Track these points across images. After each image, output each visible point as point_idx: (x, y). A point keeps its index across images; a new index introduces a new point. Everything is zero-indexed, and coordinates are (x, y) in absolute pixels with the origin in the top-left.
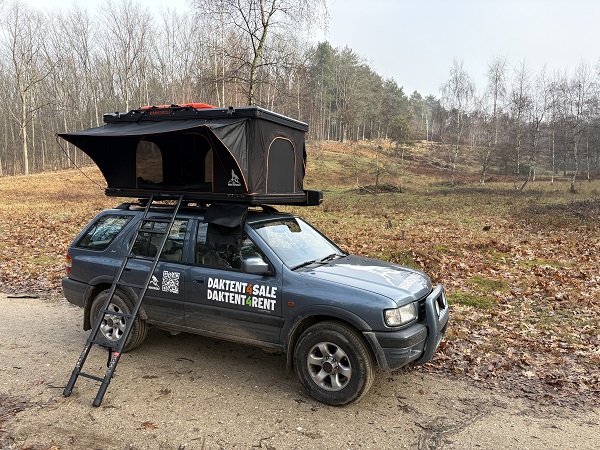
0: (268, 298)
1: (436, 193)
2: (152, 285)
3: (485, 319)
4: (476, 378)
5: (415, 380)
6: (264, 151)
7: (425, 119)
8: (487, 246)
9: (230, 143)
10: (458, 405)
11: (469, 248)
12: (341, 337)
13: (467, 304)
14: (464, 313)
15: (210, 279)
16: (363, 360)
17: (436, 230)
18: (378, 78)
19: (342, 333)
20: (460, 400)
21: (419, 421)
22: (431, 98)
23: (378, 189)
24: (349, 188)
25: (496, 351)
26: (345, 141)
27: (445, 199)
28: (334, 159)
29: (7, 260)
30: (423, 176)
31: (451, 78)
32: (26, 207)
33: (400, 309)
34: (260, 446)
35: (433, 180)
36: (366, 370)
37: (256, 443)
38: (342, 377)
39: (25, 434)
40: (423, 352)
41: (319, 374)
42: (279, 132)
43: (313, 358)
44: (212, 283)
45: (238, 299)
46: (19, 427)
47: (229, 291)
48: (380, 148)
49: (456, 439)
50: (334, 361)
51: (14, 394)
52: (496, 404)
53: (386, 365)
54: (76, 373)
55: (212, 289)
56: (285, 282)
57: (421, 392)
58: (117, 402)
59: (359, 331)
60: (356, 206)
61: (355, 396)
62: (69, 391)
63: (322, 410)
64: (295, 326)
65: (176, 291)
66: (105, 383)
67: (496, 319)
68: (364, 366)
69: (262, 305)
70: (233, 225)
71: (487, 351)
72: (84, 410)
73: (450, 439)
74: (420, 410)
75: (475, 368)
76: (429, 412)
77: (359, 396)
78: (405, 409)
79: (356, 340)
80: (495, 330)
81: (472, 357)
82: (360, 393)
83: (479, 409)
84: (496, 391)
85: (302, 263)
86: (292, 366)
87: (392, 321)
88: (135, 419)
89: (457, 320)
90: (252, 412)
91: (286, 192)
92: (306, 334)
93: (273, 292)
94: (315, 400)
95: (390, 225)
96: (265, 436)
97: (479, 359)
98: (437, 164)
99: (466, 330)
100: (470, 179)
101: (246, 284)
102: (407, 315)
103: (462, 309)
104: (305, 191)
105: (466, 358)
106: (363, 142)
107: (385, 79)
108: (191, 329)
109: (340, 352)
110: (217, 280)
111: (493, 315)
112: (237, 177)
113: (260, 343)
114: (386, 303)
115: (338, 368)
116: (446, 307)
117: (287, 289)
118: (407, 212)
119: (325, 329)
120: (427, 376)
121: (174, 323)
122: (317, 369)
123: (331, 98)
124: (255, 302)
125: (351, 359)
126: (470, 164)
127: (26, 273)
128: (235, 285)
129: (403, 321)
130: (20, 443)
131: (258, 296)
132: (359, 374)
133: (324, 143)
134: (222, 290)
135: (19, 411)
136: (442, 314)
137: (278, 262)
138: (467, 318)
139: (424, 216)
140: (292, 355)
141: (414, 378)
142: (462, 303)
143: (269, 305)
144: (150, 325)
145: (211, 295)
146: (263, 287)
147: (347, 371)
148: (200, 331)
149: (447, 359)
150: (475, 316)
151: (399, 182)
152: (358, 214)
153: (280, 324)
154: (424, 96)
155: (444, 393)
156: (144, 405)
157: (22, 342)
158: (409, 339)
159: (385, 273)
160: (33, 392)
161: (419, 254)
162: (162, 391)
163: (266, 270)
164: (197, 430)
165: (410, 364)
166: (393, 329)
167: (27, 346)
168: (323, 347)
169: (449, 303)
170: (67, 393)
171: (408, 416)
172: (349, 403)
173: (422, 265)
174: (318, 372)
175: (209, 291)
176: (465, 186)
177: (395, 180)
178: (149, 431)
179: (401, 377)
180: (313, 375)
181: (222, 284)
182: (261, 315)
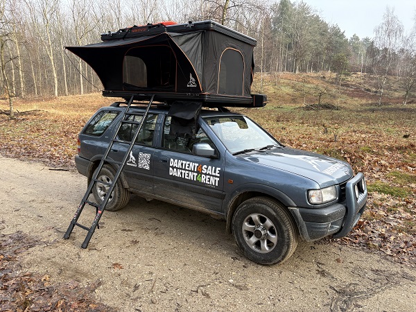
0: (213, 176)
1: (366, 111)
2: (131, 162)
3: (400, 206)
4: (389, 252)
5: (333, 250)
6: (216, 58)
7: (361, 56)
8: (406, 148)
9: (186, 50)
10: (370, 275)
11: (390, 149)
12: (270, 210)
13: (385, 193)
14: (382, 200)
15: (172, 160)
16: (288, 230)
17: (363, 136)
18: (326, 25)
19: (270, 207)
20: (373, 270)
21: (334, 285)
22: (367, 40)
23: (320, 107)
24: (298, 106)
25: (408, 232)
26: (297, 72)
27: (373, 115)
28: (288, 85)
29: (56, 146)
30: (356, 99)
31: (383, 21)
32: (77, 114)
33: (323, 191)
34: (197, 292)
35: (364, 101)
36: (289, 239)
37: (194, 289)
38: (269, 242)
39: (30, 264)
40: (342, 228)
41: (251, 239)
42: (230, 44)
43: (247, 226)
44: (173, 163)
45: (192, 176)
46: (28, 258)
47: (185, 170)
48: (324, 77)
49: (366, 304)
50: (264, 228)
51: (32, 234)
52: (405, 276)
53: (307, 236)
54: (74, 223)
55: (173, 168)
56: (228, 164)
57: (338, 261)
58: (99, 246)
59: (285, 206)
60: (302, 119)
61: (279, 259)
62: (68, 235)
63: (252, 267)
64: (233, 199)
65: (148, 168)
66: (91, 232)
67: (410, 206)
68: (288, 235)
69: (209, 181)
70: (189, 117)
71: (400, 231)
72: (76, 250)
73: (360, 303)
74: (336, 276)
75: (388, 245)
76: (343, 277)
77: (283, 259)
78: (323, 273)
79: (282, 213)
80: (409, 214)
81: (386, 236)
82: (284, 257)
83: (389, 280)
84: (406, 266)
85: (242, 150)
86: (231, 231)
87: (314, 200)
88: (109, 260)
89: (376, 205)
90: (196, 263)
91: (235, 94)
92: (242, 206)
93: (217, 172)
94: (247, 258)
95: (326, 132)
96: (203, 283)
97: (392, 238)
98: (368, 90)
99: (382, 213)
100: (395, 101)
101: (197, 165)
102: (329, 195)
103: (380, 196)
104: (252, 95)
105: (381, 235)
106: (312, 73)
107: (330, 26)
108: (158, 197)
109: (269, 223)
110: (176, 161)
111: (408, 202)
112: (194, 80)
113: (207, 210)
114: (311, 184)
115: (266, 235)
116: (365, 192)
117: (228, 170)
118: (341, 123)
119: (257, 203)
120: (344, 248)
121: (147, 191)
122: (250, 234)
123: (288, 40)
124: (203, 179)
125: (277, 229)
126: (395, 90)
127: (65, 155)
128: (189, 164)
129: (325, 200)
130: (25, 270)
131: (206, 174)
132: (283, 241)
133: (281, 74)
134: (180, 169)
135: (31, 247)
136: (361, 197)
137: (222, 148)
138: (384, 204)
139: (354, 126)
140: (231, 222)
141: (333, 248)
142: (380, 192)
143: (214, 181)
144: (131, 193)
145: (172, 172)
146: (210, 167)
147: (274, 238)
148: (164, 198)
149: (363, 236)
150: (391, 202)
151: (337, 102)
152: (303, 123)
153: (222, 197)
154: (361, 39)
155: (359, 263)
156: (118, 250)
157: (49, 199)
158: (329, 216)
159: (313, 161)
160: (46, 234)
161: (346, 152)
162: (133, 241)
163: (212, 154)
164: (151, 273)
165: (329, 236)
166: (315, 206)
167: (52, 202)
168: (255, 217)
169: (369, 190)
170: (66, 237)
171: (325, 280)
172: (274, 264)
173: (349, 160)
174: (250, 237)
175: (171, 169)
176: (390, 106)
177: (335, 101)
178: (117, 270)
179: (322, 247)
180: (246, 239)
181: (180, 164)
182: (208, 189)
